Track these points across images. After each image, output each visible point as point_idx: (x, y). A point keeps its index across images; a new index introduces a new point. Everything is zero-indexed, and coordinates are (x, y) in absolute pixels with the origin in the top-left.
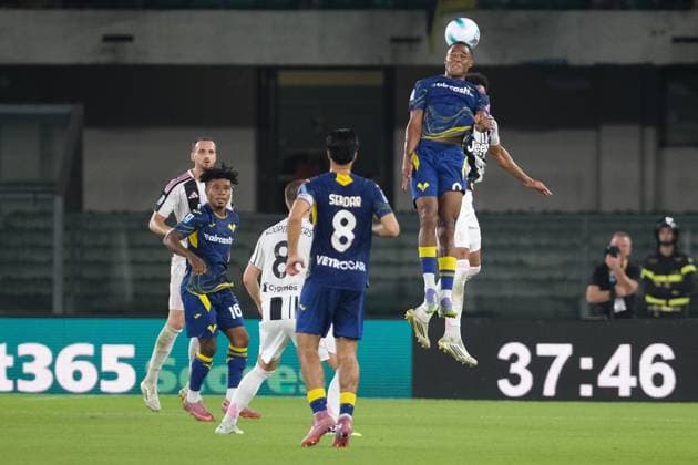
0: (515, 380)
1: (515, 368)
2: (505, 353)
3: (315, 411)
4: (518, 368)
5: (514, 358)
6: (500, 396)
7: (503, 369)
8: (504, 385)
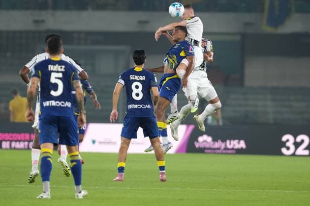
0: (288, 148)
1: (288, 144)
2: (284, 138)
3: (119, 172)
4: (289, 144)
5: (288, 140)
6: (282, 154)
7: (283, 144)
8: (284, 150)
